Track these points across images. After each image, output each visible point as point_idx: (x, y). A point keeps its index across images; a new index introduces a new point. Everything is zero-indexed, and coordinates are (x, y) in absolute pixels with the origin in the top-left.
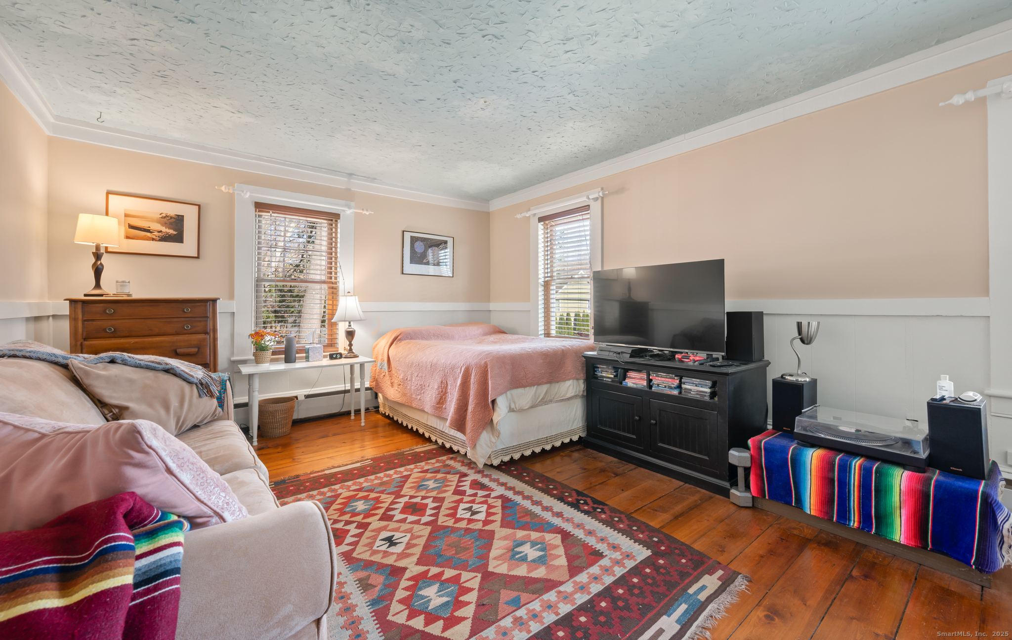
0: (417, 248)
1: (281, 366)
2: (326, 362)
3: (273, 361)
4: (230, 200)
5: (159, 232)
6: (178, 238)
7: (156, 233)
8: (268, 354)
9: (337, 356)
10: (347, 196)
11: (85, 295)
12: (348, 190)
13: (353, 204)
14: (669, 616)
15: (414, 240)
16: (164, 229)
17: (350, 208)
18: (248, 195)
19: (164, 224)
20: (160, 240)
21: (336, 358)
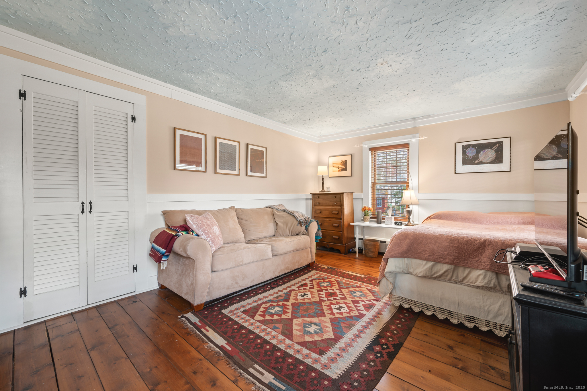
0: (468, 153)
1: (375, 225)
2: (394, 226)
3: (370, 221)
4: (361, 149)
5: (341, 168)
6: (345, 169)
7: (340, 169)
8: (368, 218)
9: (399, 223)
10: (414, 131)
11: (320, 192)
12: (415, 127)
13: (417, 135)
14: (274, 379)
15: (465, 148)
16: (342, 167)
17: (414, 137)
18: (366, 146)
19: (342, 165)
20: (341, 171)
21: (398, 225)
